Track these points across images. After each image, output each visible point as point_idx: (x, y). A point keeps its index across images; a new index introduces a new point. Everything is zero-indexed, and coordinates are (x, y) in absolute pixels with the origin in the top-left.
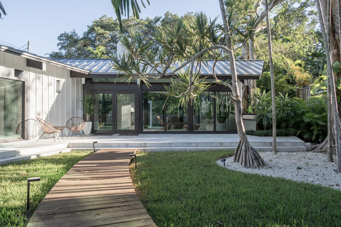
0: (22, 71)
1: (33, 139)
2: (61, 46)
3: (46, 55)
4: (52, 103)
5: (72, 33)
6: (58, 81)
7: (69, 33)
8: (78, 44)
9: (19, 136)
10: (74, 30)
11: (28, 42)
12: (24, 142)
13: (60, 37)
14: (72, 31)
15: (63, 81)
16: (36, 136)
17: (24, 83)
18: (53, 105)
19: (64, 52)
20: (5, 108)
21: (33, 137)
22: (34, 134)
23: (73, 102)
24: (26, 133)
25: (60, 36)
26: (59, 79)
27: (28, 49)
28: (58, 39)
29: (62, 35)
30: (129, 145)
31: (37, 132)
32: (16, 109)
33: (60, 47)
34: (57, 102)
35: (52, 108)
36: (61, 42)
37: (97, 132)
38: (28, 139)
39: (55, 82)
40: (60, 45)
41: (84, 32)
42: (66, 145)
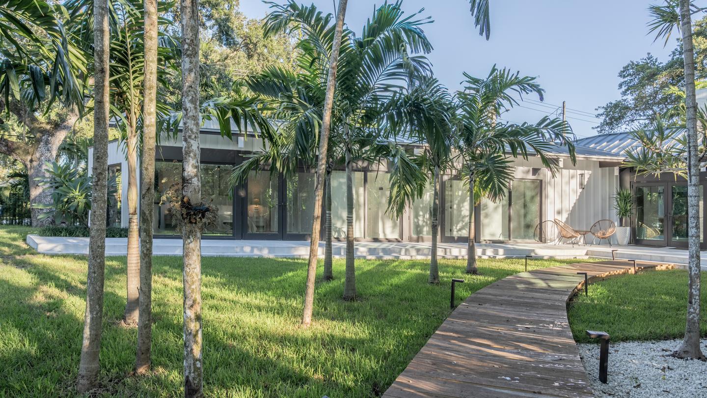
0: (539, 169)
1: (551, 243)
2: (626, 88)
3: (597, 109)
4: (575, 201)
5: (645, 59)
6: (582, 175)
7: (640, 61)
8: (656, 80)
9: (537, 239)
10: (649, 54)
11: (564, 103)
12: (541, 245)
13: (624, 72)
14: (646, 56)
15: (587, 174)
16: (554, 240)
17: (541, 181)
18: (575, 204)
19: (630, 99)
20: (525, 206)
21: (551, 241)
22: (552, 237)
23: (603, 200)
24: (543, 236)
25: (622, 70)
26: (582, 172)
27: (563, 114)
28: (620, 76)
29: (626, 68)
30: (665, 259)
31: (556, 236)
32: (534, 208)
33: (624, 88)
34: (579, 200)
35: (574, 207)
36: (626, 79)
37: (644, 242)
38: (545, 242)
39: (578, 176)
40: (623, 87)
41: (673, 50)
42: (585, 252)
